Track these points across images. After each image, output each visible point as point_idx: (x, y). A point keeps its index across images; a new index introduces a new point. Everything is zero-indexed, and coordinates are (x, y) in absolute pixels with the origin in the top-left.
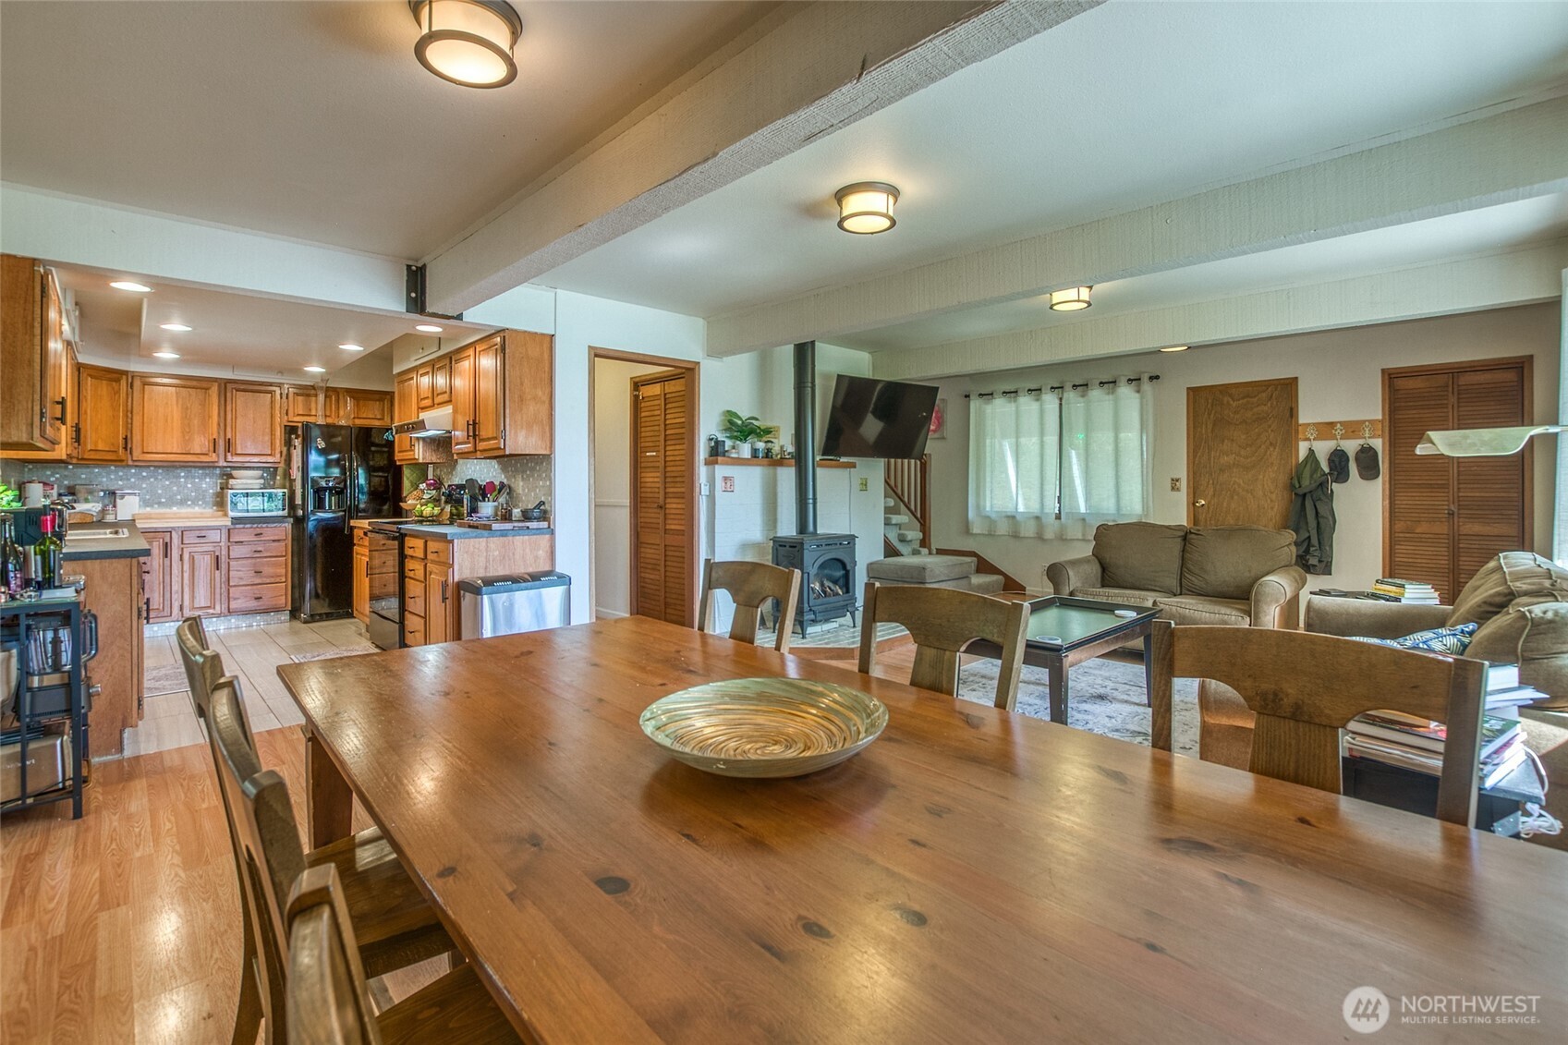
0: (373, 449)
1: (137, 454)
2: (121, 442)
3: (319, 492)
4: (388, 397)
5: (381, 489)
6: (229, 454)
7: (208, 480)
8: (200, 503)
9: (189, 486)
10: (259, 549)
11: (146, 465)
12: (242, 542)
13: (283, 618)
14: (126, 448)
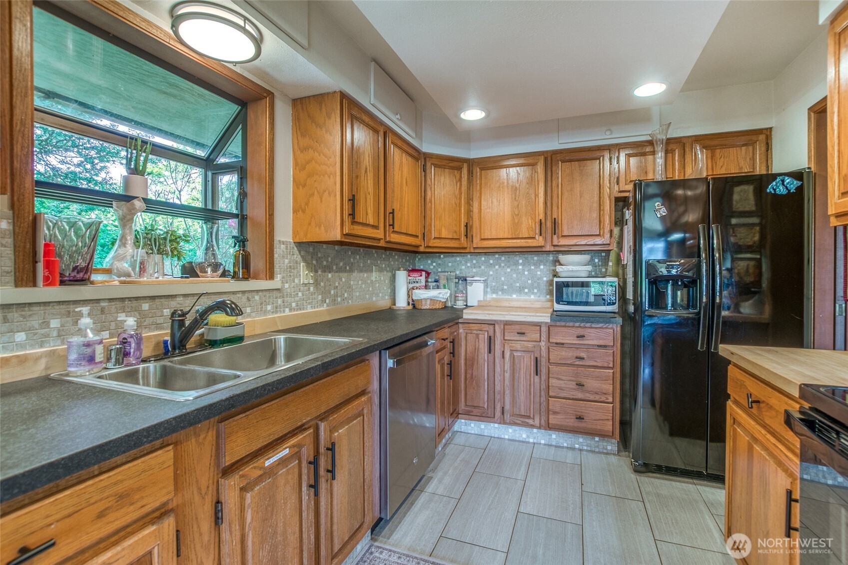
0: (734, 221)
1: (477, 242)
2: (463, 229)
3: (657, 282)
5: (749, 279)
6: (555, 237)
7: (542, 267)
8: (536, 291)
9: (526, 273)
10: (583, 355)
11: (488, 252)
12: (563, 344)
13: (609, 448)
14: (466, 236)
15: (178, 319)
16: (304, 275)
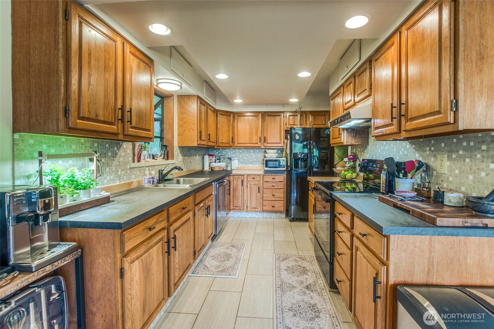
0: (321, 139)
1: (236, 144)
2: (231, 139)
3: (296, 160)
4: (328, 113)
5: (325, 158)
6: (265, 143)
7: (260, 154)
8: (258, 163)
9: (254, 156)
10: (274, 185)
11: (240, 148)
12: (268, 181)
13: (283, 216)
14: (232, 142)
15: (160, 172)
16: (181, 158)
